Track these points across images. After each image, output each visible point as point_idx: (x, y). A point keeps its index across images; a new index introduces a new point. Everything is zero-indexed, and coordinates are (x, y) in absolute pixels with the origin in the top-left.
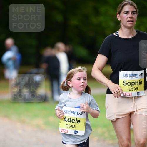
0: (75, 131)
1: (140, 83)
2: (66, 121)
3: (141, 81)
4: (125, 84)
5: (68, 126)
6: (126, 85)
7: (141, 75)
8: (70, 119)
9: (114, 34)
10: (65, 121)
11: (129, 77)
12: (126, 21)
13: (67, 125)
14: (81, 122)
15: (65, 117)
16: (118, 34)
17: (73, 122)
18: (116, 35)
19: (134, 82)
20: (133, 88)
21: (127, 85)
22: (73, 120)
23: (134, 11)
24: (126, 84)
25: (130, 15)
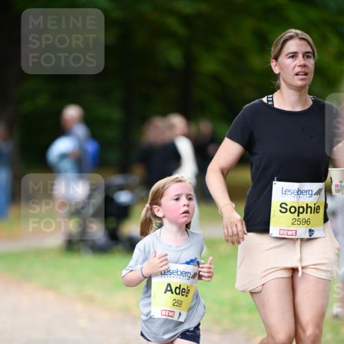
1: (317, 209)
3: (318, 206)
4: (284, 210)
6: (286, 212)
7: (318, 192)
9: (265, 100)
10: (169, 293)
11: (293, 195)
13: (175, 301)
15: (170, 285)
16: (272, 101)
18: (268, 101)
19: (303, 207)
20: (301, 220)
21: (288, 211)
23: (309, 52)
24: (286, 209)
25: (300, 60)
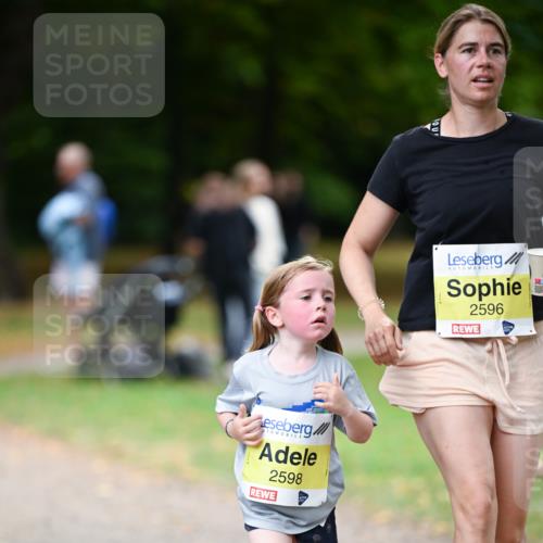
0: (301, 492)
1: (513, 288)
2: (271, 460)
3: (517, 283)
4: (455, 292)
5: (277, 478)
6: (459, 294)
7: (514, 260)
8: (286, 453)
10: (265, 459)
11: (467, 265)
12: (468, 80)
13: (274, 474)
14: (317, 461)
15: (268, 445)
16: (438, 125)
17: (295, 461)
18: (432, 127)
19: (487, 285)
20: (486, 307)
21: (462, 293)
22: (296, 456)
23: (498, 44)
24: (459, 290)
25: (481, 57)
